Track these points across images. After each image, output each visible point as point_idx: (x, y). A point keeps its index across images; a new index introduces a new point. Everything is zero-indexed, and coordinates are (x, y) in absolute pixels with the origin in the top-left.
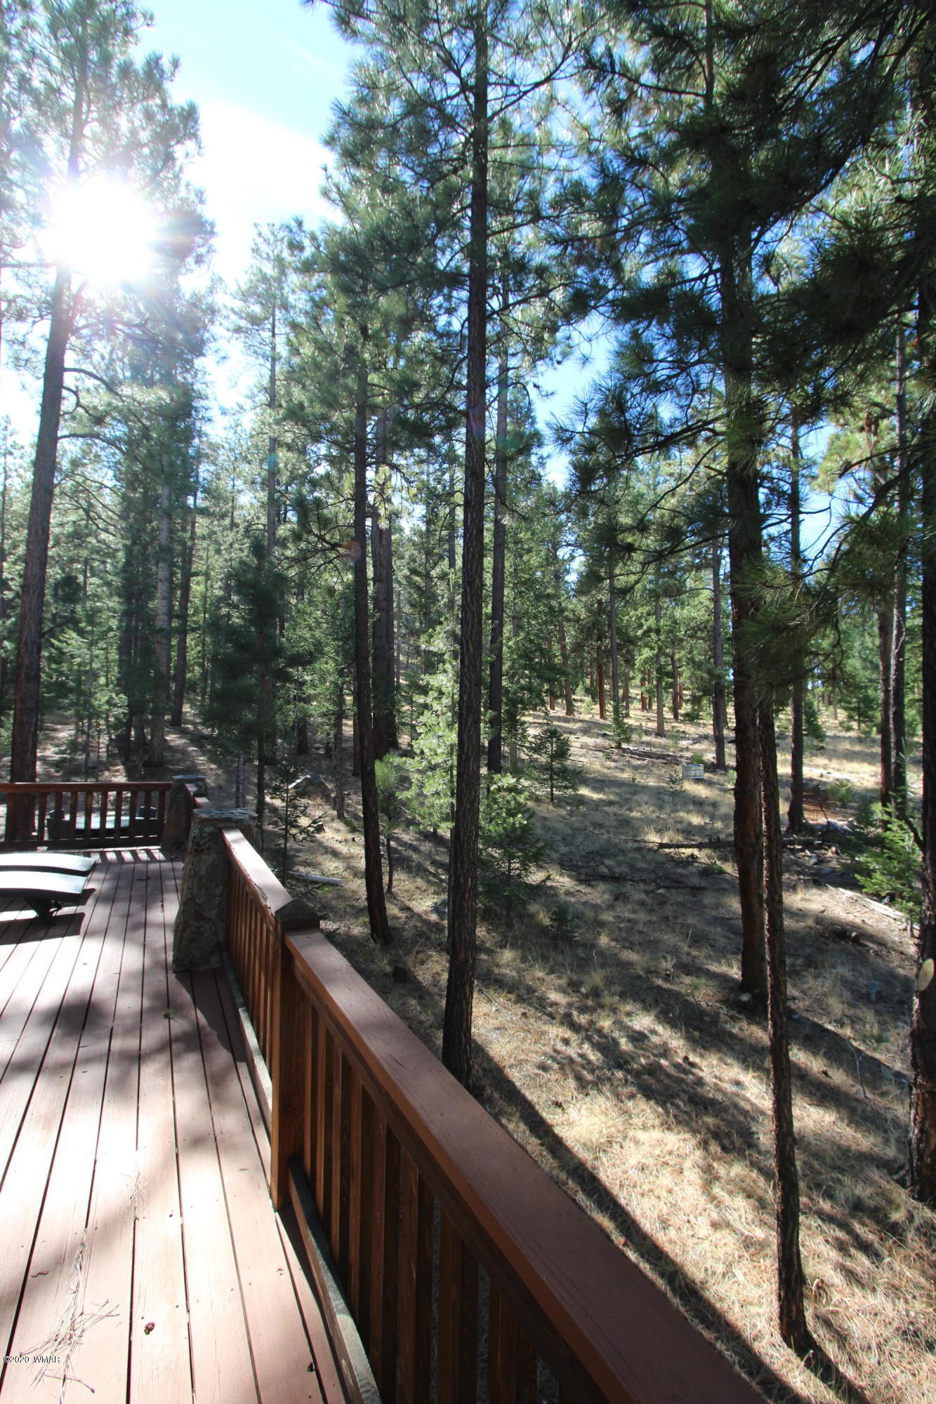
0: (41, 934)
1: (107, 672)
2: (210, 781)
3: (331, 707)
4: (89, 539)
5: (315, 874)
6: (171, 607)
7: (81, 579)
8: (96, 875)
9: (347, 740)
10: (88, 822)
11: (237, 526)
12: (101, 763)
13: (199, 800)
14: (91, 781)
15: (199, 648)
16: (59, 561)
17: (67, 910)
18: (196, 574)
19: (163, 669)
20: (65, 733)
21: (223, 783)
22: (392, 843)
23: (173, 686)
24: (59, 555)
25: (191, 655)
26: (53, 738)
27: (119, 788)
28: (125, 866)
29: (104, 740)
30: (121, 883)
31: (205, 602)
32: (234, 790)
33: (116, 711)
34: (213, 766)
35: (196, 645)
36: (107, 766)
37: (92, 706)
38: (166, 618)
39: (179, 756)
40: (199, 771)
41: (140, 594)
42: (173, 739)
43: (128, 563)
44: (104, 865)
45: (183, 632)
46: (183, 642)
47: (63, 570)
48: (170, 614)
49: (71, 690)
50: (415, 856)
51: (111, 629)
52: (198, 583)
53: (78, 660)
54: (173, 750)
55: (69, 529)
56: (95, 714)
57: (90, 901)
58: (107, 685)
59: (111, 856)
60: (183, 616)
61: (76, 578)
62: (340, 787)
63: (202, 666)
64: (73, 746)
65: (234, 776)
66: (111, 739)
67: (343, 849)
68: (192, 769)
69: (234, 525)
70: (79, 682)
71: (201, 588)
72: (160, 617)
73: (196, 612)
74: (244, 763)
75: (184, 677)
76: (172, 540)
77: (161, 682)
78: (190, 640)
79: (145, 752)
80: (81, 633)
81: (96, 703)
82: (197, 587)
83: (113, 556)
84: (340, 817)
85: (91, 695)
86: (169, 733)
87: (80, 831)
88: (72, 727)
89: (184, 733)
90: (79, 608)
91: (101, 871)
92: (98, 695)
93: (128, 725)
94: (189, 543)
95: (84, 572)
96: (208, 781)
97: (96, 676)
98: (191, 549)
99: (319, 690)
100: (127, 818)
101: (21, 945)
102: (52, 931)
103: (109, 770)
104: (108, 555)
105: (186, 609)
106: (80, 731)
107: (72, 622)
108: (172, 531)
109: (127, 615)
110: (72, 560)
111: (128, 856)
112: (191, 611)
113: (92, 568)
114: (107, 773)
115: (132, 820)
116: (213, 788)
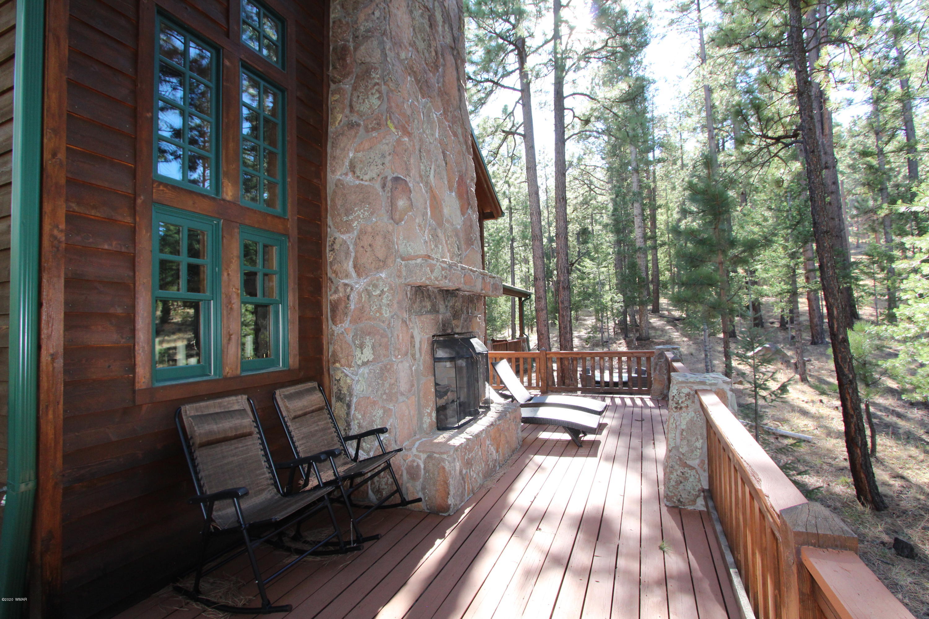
0: (574, 452)
1: (610, 281)
2: (684, 350)
3: (785, 287)
4: (591, 202)
5: (785, 429)
6: (645, 234)
7: (590, 229)
8: (608, 413)
9: (803, 314)
10: (602, 376)
11: (687, 165)
12: (610, 339)
13: (676, 365)
14: (606, 350)
15: (667, 258)
16: (577, 220)
17: (590, 437)
18: (660, 207)
19: (644, 275)
20: (590, 321)
21: (694, 352)
22: (872, 409)
23: (651, 286)
24: (577, 216)
25: (662, 265)
26: (584, 325)
27: (620, 355)
28: (627, 409)
29: (611, 324)
30: (625, 421)
31: (668, 226)
32: (703, 356)
33: (616, 305)
34: (685, 339)
35: (665, 257)
36: (614, 341)
37: (602, 303)
38: (642, 240)
39: (659, 333)
40: (674, 343)
41: (624, 229)
42: (655, 321)
43: (615, 210)
44: (614, 407)
45: (655, 248)
46: (655, 255)
47: (580, 225)
48: (645, 238)
49: (590, 295)
50: (901, 423)
51: (609, 254)
52: (662, 214)
53: (592, 276)
54: (654, 328)
55: (581, 199)
56: (604, 308)
57: (605, 432)
58: (610, 290)
59: (618, 401)
60: (654, 238)
61: (588, 228)
62: (801, 353)
63: (670, 270)
64: (595, 329)
65: (702, 346)
66: (615, 324)
67: (812, 409)
68: (670, 342)
69: (683, 166)
70: (594, 290)
71: (664, 217)
72: (638, 240)
73: (662, 234)
74: (709, 336)
75: (658, 280)
76: (641, 187)
77: (644, 283)
78: (661, 254)
79: (637, 331)
80: (592, 259)
81: (604, 301)
82: (661, 217)
83: (606, 208)
84: (804, 380)
85: (601, 296)
86: (652, 317)
87: (598, 382)
88: (594, 317)
89: (662, 317)
90: (590, 245)
91: (611, 410)
92: (605, 297)
93: (625, 314)
94: (652, 185)
95: (592, 223)
96: (682, 349)
97: (603, 285)
98: (654, 190)
99: (771, 274)
100: (627, 375)
101: (561, 458)
102: (581, 450)
103: (616, 343)
104: (603, 208)
105: (655, 233)
106: (598, 320)
107: (587, 254)
108: (640, 181)
109: (618, 242)
110: (584, 218)
111: (628, 402)
112: (658, 234)
113: (596, 221)
114: (615, 345)
115: (630, 377)
116: (686, 355)
